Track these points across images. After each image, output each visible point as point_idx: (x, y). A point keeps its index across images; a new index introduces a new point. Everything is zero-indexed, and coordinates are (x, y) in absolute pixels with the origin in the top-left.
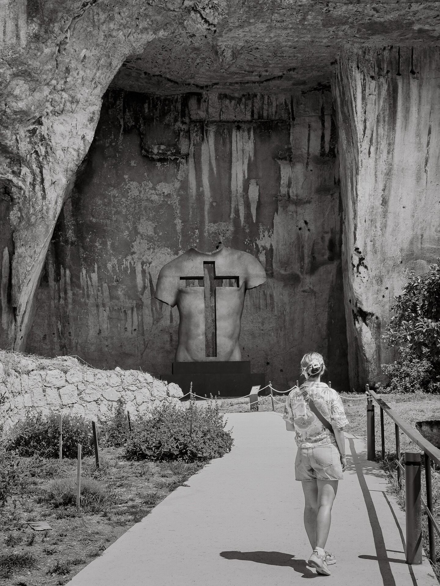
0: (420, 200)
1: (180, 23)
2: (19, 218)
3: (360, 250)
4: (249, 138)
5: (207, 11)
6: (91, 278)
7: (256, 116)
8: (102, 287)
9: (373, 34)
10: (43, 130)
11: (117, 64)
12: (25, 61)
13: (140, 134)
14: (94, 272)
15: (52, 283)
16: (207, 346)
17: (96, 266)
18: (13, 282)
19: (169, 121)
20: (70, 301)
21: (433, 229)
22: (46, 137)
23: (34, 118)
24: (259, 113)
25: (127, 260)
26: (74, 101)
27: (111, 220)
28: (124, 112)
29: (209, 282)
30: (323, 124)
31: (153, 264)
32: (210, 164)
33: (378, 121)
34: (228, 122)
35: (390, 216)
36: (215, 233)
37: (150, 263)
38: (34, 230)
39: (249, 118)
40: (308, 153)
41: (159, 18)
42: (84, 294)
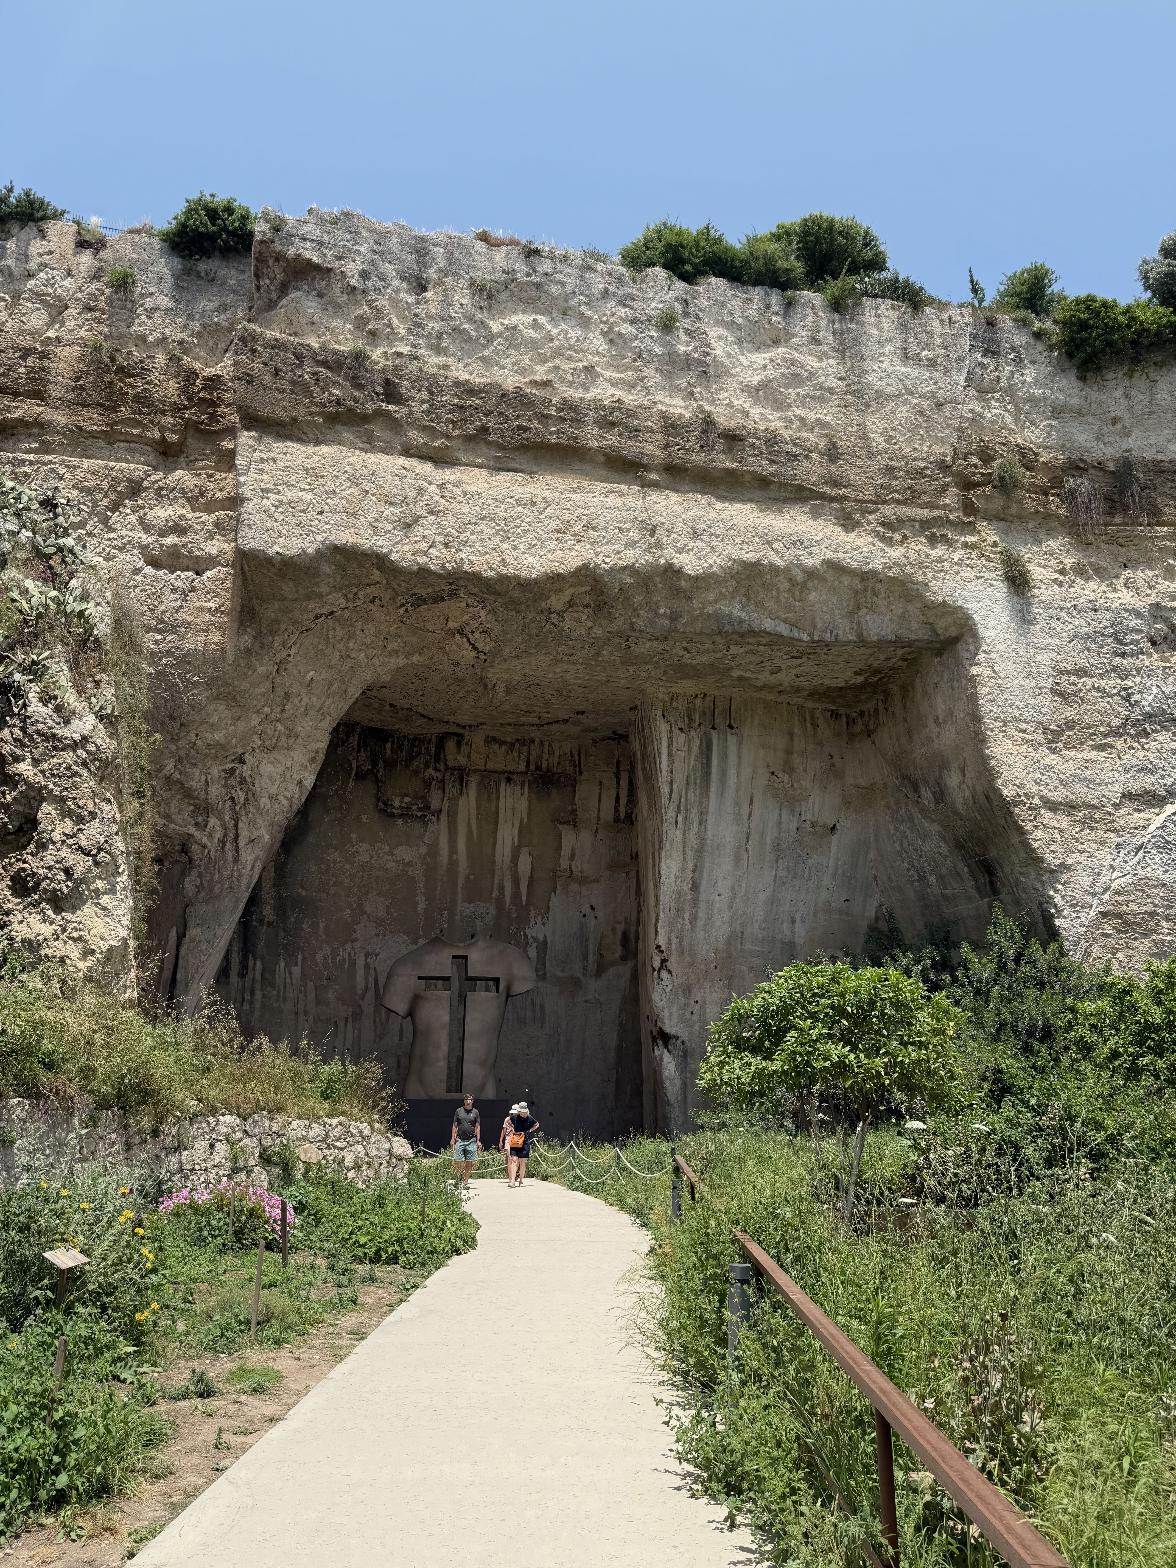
0: (740, 887)
1: (441, 648)
2: (197, 887)
3: (663, 948)
4: (522, 794)
5: (477, 635)
6: (291, 974)
7: (532, 767)
8: (305, 986)
9: (682, 678)
10: (246, 770)
11: (354, 692)
12: (230, 681)
13: (377, 781)
14: (296, 964)
15: (234, 978)
16: (449, 1076)
17: (300, 957)
18: (178, 976)
19: (418, 766)
20: (258, 1005)
21: (756, 925)
22: (248, 779)
23: (234, 754)
24: (536, 763)
25: (344, 950)
26: (292, 734)
27: (328, 893)
28: (359, 751)
29: (457, 984)
30: (618, 782)
31: (381, 956)
32: (469, 824)
33: (688, 784)
34: (496, 772)
35: (702, 906)
36: (471, 917)
37: (377, 955)
38: (217, 903)
39: (523, 768)
40: (598, 818)
41: (414, 639)
42: (278, 995)
